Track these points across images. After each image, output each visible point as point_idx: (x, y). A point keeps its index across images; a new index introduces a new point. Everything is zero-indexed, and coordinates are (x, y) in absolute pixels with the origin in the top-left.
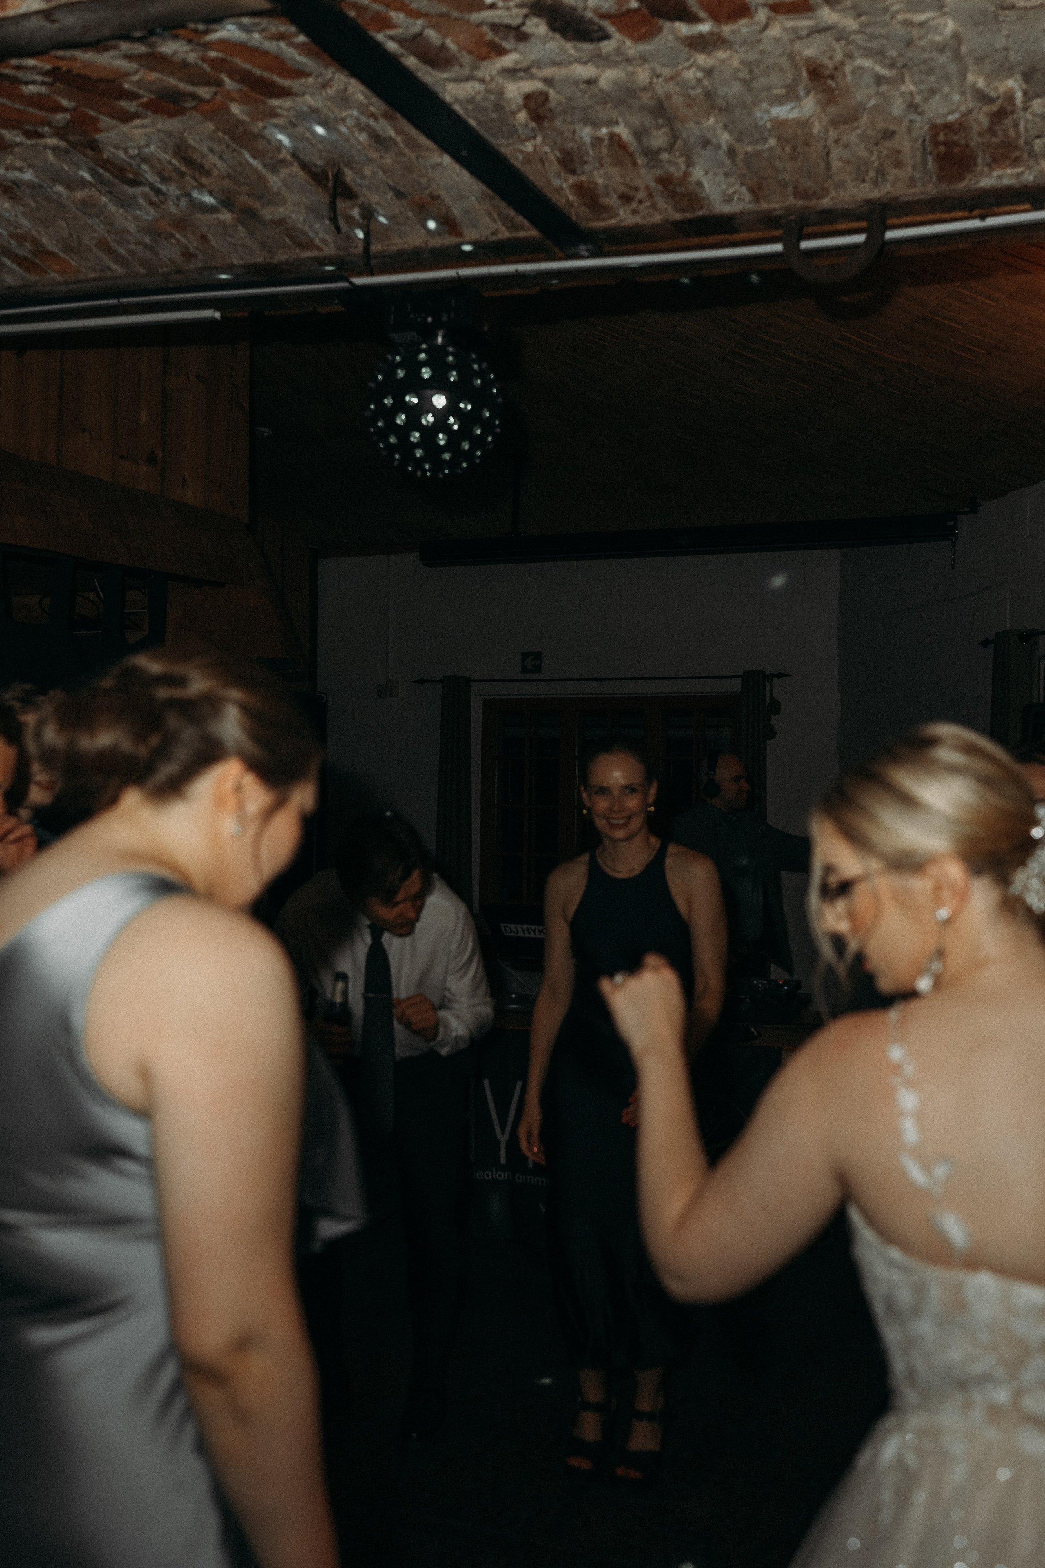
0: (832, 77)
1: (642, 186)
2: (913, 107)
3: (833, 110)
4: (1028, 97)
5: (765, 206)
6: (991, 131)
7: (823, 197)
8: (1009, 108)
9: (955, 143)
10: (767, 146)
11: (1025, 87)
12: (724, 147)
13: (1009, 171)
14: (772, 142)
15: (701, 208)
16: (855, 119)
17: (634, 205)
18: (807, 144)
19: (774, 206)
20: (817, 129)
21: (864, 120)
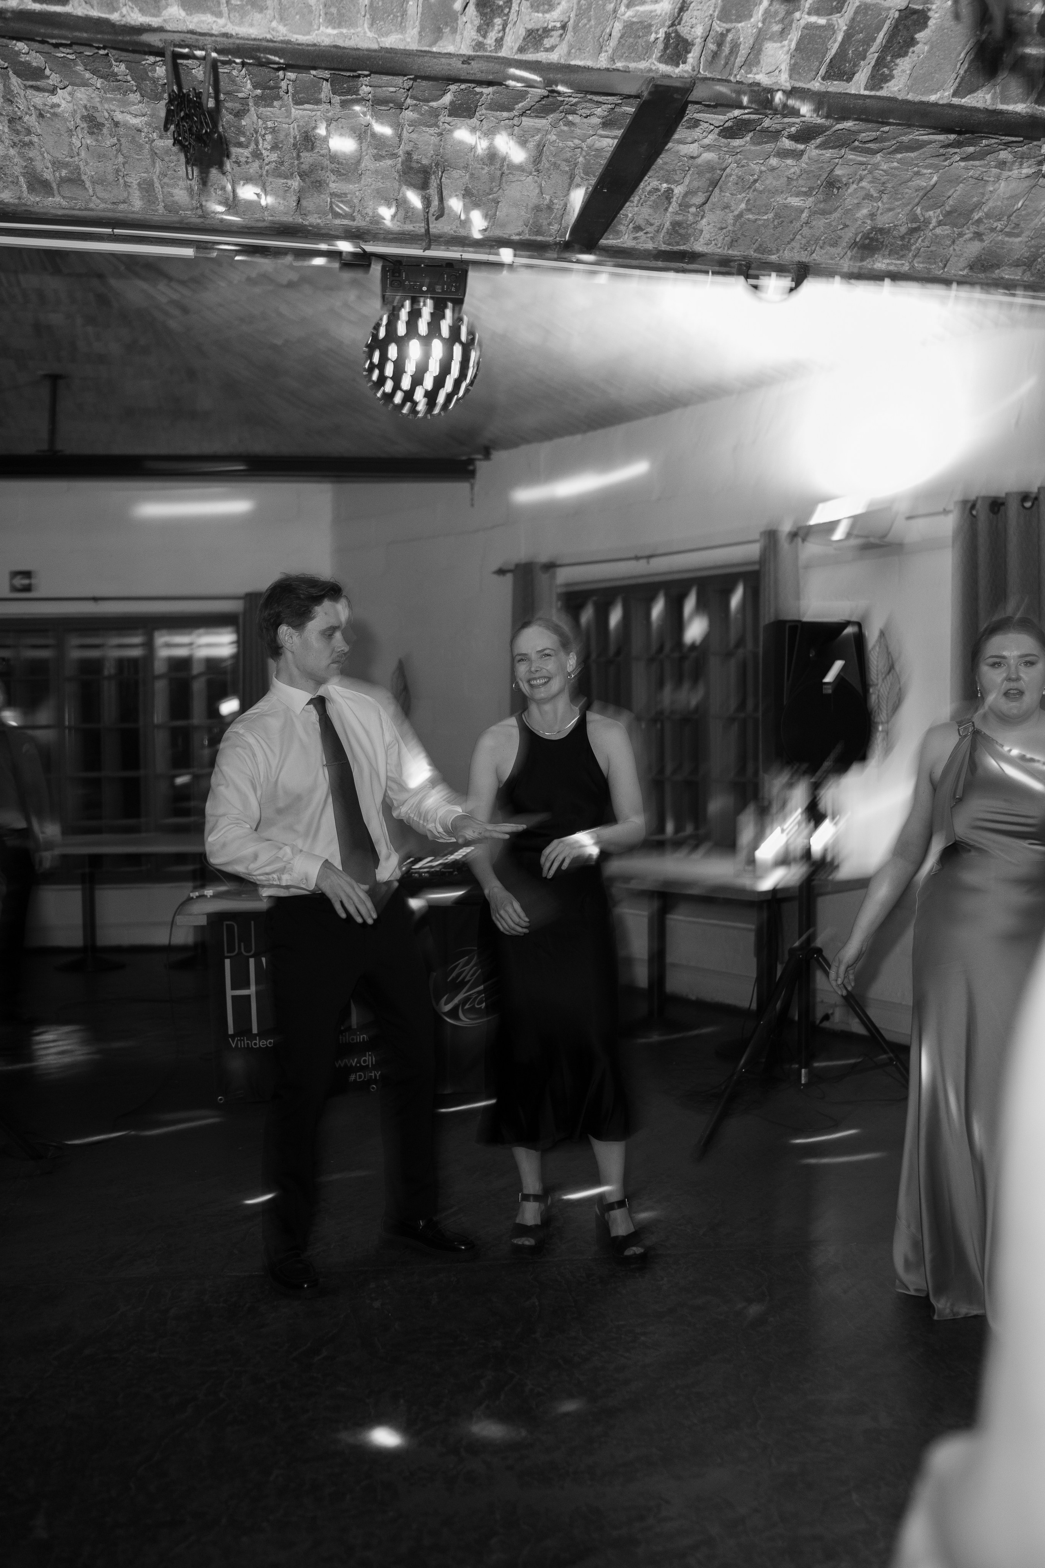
0: (838, 189)
1: (657, 224)
2: (872, 216)
3: (822, 206)
4: (940, 223)
5: (730, 252)
6: (902, 238)
7: (774, 254)
8: (923, 228)
9: (877, 240)
10: (765, 217)
11: (941, 218)
12: (736, 213)
13: (894, 261)
14: (771, 216)
15: (685, 244)
16: (830, 213)
17: (640, 234)
18: (791, 222)
19: (736, 253)
20: (805, 215)
21: (836, 215)
